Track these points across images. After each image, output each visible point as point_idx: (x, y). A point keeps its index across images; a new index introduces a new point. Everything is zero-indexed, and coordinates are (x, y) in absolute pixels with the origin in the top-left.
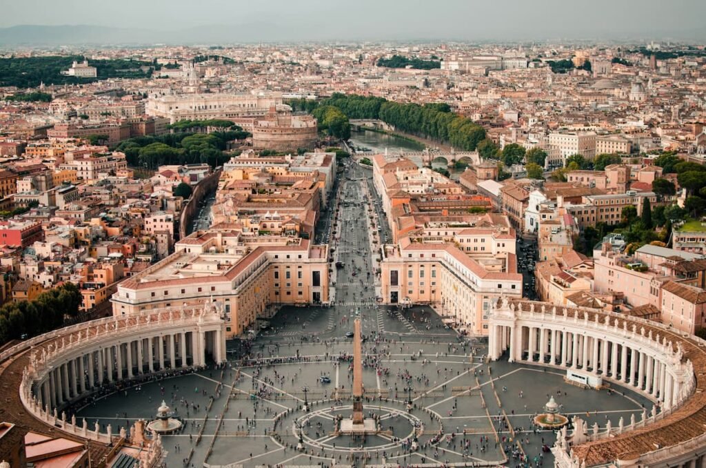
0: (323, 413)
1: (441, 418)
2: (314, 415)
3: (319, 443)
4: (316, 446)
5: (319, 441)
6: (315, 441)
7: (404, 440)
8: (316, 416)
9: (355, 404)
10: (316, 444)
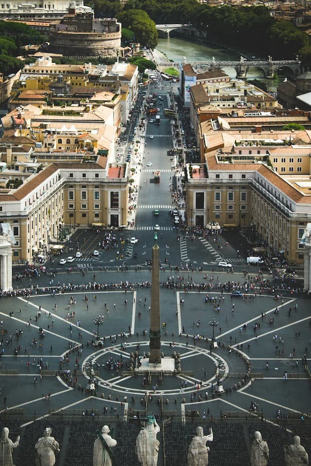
0: (117, 349)
1: (249, 358)
2: (107, 352)
3: (111, 385)
4: (107, 387)
5: (111, 382)
6: (107, 382)
7: (207, 382)
8: (109, 353)
9: (152, 340)
10: (107, 385)
